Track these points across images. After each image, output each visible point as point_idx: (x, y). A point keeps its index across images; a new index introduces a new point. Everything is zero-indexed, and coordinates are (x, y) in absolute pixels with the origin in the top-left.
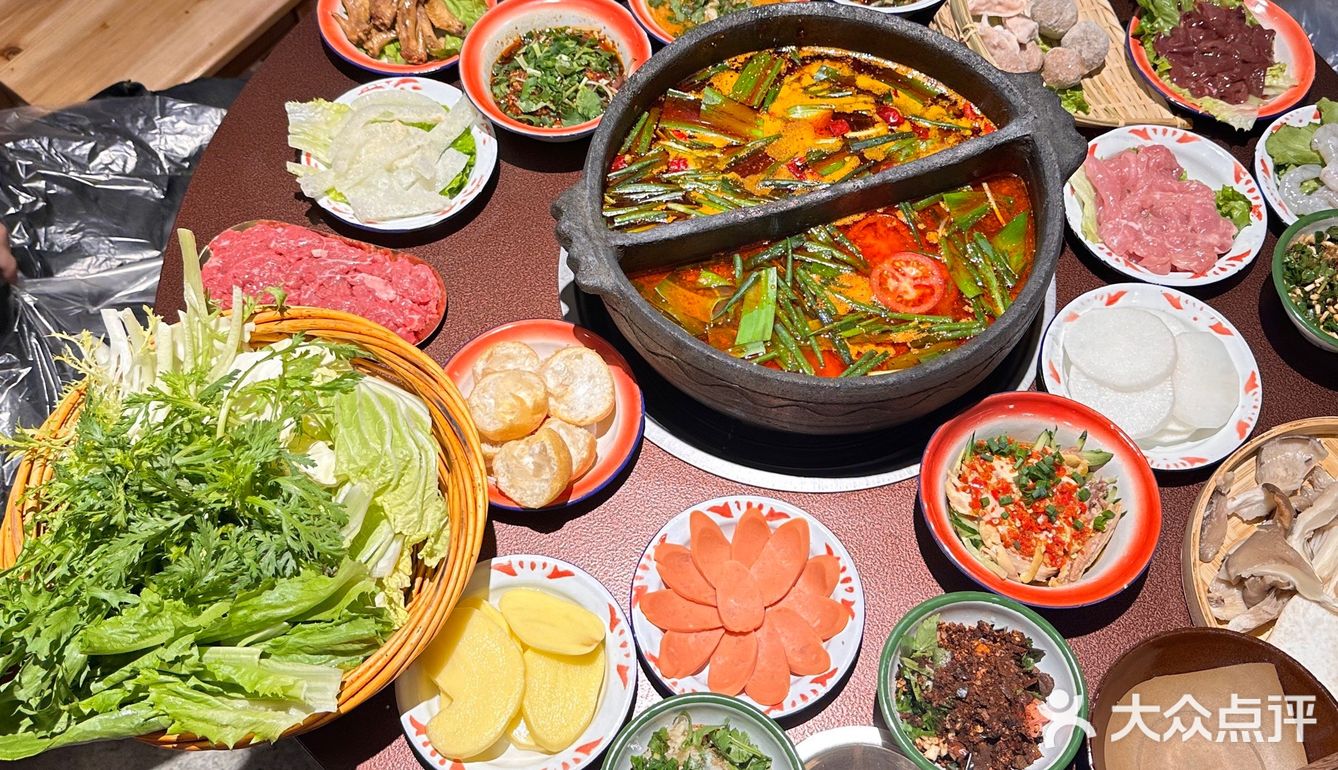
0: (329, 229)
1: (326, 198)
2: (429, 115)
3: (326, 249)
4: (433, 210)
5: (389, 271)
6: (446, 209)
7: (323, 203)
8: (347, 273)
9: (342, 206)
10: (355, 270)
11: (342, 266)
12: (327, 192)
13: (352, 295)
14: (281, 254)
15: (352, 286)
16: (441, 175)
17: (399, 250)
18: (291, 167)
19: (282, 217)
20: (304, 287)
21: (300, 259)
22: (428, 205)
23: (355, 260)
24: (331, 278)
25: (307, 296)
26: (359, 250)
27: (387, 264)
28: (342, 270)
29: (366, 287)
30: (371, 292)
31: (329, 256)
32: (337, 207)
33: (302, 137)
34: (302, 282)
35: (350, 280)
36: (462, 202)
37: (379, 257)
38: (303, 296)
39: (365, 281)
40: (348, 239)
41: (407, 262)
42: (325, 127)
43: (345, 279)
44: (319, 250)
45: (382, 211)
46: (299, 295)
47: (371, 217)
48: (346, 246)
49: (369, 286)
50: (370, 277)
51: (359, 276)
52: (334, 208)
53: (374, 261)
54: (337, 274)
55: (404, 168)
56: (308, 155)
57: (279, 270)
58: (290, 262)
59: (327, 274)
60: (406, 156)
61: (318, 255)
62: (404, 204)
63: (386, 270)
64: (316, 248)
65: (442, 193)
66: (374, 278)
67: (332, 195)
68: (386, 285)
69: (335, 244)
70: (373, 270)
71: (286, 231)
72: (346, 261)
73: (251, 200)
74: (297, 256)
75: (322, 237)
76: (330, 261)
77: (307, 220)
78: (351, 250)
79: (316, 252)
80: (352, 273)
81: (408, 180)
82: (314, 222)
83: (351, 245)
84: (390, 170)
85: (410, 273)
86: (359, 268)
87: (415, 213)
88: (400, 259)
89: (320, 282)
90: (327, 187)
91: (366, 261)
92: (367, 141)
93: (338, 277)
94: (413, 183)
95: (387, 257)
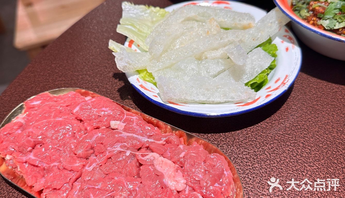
0: (134, 105)
1: (136, 77)
2: (240, 21)
3: (124, 122)
4: (237, 99)
5: (182, 155)
6: (250, 101)
7: (133, 80)
8: (139, 149)
9: (149, 85)
10: (147, 148)
11: (134, 142)
12: (138, 72)
13: (138, 175)
14: (81, 121)
15: (141, 165)
16: (248, 68)
17: (194, 134)
18: (113, 45)
19: (97, 90)
20: (93, 157)
21: (98, 128)
22: (232, 94)
23: (150, 137)
24: (120, 152)
25: (91, 168)
26: (156, 128)
27: (181, 146)
28: (133, 146)
29: (155, 170)
30: (159, 176)
31: (125, 130)
32: (144, 85)
33: (130, 27)
34: (92, 151)
35: (140, 157)
36: (268, 96)
37: (174, 137)
38: (87, 168)
39: (155, 163)
40: (147, 117)
41: (201, 149)
42: (149, 24)
43: (135, 156)
44: (118, 122)
45: (186, 94)
46: (84, 166)
47: (175, 98)
48: (144, 122)
49: (158, 168)
50: (162, 158)
51: (151, 156)
52: (141, 86)
53: (168, 142)
54: (128, 149)
55: (214, 59)
56: (132, 42)
57: (74, 135)
58: (86, 129)
59: (118, 148)
60: (217, 49)
61: (116, 127)
62: (208, 90)
63: (179, 153)
64: (115, 119)
65: (246, 84)
66: (165, 160)
67: (142, 75)
68: (177, 170)
69: (135, 118)
70: (166, 151)
71: (94, 99)
72: (140, 137)
73: (78, 74)
74: (95, 125)
75: (125, 111)
76: (125, 134)
77: (117, 95)
78: (148, 127)
79: (114, 124)
80: (143, 150)
81: (215, 68)
82: (123, 97)
83: (149, 122)
84: (199, 59)
85: (205, 162)
86: (152, 146)
87: (218, 100)
88: (195, 144)
89: (108, 154)
90: (139, 67)
91: (160, 140)
92: (183, 34)
93: (128, 153)
94: (219, 73)
95: (182, 139)
